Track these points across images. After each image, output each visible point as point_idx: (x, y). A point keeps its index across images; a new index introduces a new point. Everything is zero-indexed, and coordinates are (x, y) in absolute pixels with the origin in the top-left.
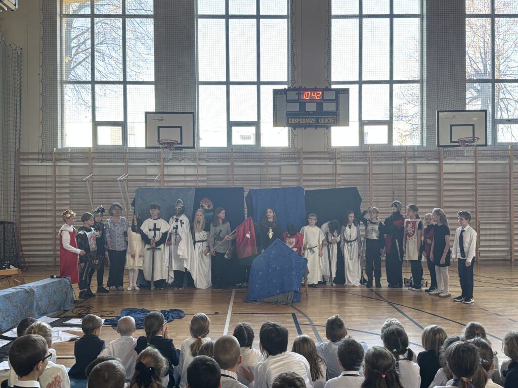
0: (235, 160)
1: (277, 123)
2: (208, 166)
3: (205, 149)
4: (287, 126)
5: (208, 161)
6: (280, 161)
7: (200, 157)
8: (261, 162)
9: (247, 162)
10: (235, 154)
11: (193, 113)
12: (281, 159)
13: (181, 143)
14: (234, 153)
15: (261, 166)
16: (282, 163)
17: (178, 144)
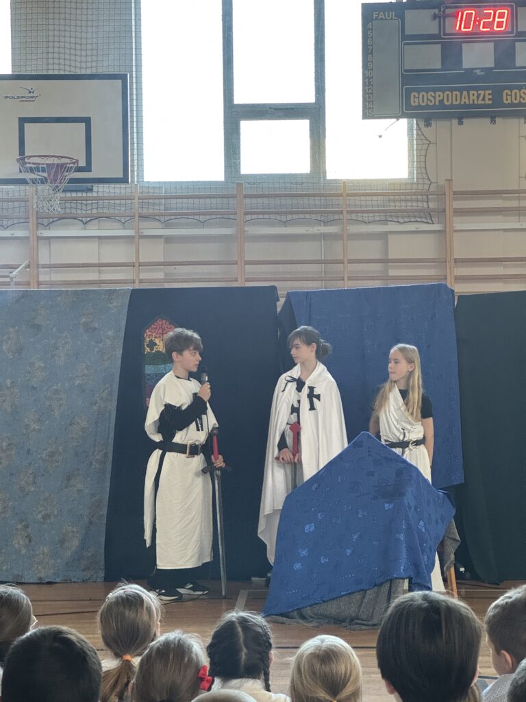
0: (248, 217)
1: (373, 106)
2: (168, 240)
3: (160, 188)
4: (403, 115)
5: (167, 225)
6: (385, 222)
7: (145, 211)
8: (326, 223)
9: (285, 224)
10: (248, 201)
11: (123, 78)
12: (388, 215)
13: (88, 168)
14: (246, 196)
15: (325, 236)
16: (392, 227)
17: (79, 169)
